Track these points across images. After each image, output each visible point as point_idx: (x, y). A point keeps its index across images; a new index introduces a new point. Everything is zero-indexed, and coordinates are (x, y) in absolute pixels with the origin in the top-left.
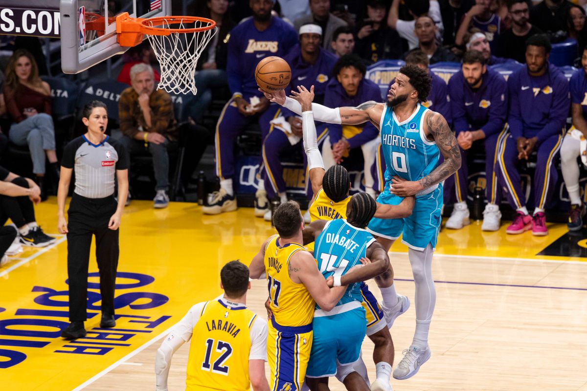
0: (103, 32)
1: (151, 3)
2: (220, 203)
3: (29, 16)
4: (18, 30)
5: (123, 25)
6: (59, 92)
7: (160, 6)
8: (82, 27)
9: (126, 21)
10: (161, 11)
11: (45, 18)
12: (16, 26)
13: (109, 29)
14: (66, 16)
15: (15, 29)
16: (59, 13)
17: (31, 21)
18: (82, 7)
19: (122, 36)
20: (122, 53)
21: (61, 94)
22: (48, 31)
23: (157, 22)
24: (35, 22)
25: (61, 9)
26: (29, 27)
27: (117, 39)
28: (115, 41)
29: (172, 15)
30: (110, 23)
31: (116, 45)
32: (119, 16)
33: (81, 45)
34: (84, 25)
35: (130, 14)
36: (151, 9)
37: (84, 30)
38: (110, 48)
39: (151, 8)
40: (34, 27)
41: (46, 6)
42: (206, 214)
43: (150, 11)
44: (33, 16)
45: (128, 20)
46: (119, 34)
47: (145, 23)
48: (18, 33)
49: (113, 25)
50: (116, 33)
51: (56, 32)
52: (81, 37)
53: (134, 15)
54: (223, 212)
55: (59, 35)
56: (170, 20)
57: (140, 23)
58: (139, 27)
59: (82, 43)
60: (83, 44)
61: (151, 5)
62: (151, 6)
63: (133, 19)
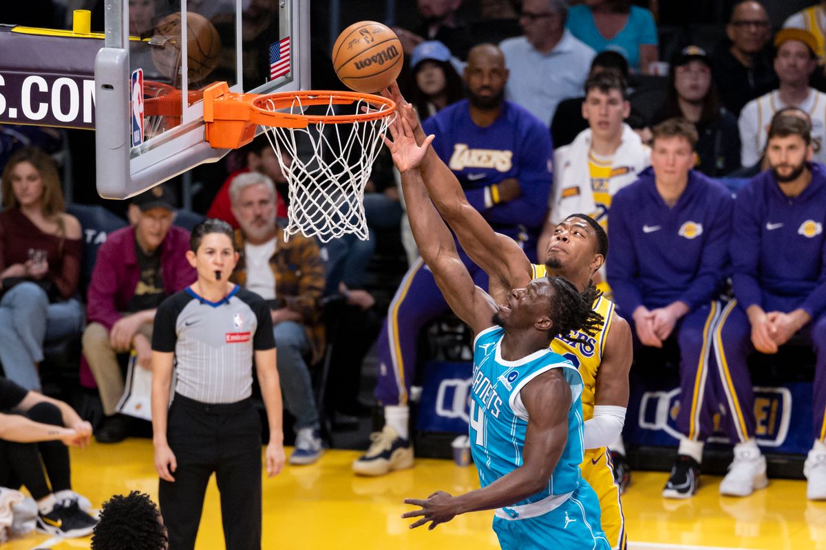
0: (178, 121)
1: (272, 65)
2: (386, 455)
3: (35, 87)
4: (13, 113)
5: (217, 107)
6: (90, 233)
7: (288, 71)
8: (138, 108)
9: (222, 99)
10: (291, 80)
11: (65, 91)
12: (9, 105)
13: (191, 113)
14: (107, 87)
15: (6, 112)
16: (93, 82)
17: (38, 97)
18: (137, 71)
19: (215, 128)
20: (215, 160)
21: (94, 237)
22: (72, 116)
23: (283, 101)
24: (47, 97)
25: (98, 74)
26: (35, 109)
27: (205, 132)
28: (202, 138)
29: (312, 89)
30: (191, 101)
31: (204, 146)
32: (208, 89)
33: (136, 144)
34: (142, 105)
35: (230, 86)
36: (272, 76)
37: (141, 115)
38: (190, 151)
39: (270, 74)
40: (43, 107)
41: (69, 69)
42: (361, 475)
43: (270, 80)
44: (43, 87)
45: (227, 96)
46: (209, 123)
47: (260, 103)
48: (13, 119)
49: (198, 105)
50: (203, 123)
51: (87, 118)
52: (136, 128)
53: (238, 87)
54: (391, 470)
55: (93, 124)
56: (309, 99)
57: (251, 103)
58: (249, 111)
59: (136, 141)
60: (139, 143)
61: (270, 68)
62: (272, 71)
63: (235, 95)
